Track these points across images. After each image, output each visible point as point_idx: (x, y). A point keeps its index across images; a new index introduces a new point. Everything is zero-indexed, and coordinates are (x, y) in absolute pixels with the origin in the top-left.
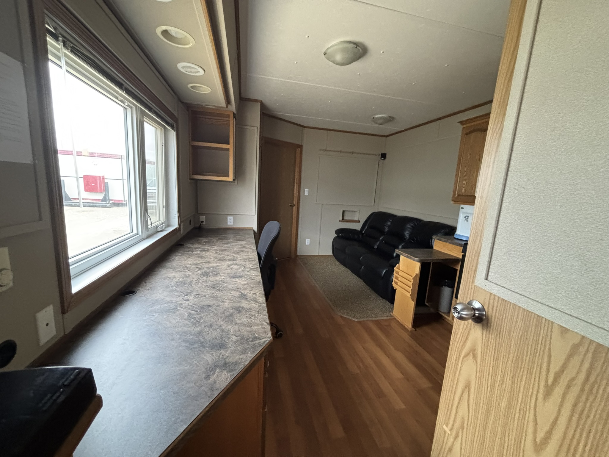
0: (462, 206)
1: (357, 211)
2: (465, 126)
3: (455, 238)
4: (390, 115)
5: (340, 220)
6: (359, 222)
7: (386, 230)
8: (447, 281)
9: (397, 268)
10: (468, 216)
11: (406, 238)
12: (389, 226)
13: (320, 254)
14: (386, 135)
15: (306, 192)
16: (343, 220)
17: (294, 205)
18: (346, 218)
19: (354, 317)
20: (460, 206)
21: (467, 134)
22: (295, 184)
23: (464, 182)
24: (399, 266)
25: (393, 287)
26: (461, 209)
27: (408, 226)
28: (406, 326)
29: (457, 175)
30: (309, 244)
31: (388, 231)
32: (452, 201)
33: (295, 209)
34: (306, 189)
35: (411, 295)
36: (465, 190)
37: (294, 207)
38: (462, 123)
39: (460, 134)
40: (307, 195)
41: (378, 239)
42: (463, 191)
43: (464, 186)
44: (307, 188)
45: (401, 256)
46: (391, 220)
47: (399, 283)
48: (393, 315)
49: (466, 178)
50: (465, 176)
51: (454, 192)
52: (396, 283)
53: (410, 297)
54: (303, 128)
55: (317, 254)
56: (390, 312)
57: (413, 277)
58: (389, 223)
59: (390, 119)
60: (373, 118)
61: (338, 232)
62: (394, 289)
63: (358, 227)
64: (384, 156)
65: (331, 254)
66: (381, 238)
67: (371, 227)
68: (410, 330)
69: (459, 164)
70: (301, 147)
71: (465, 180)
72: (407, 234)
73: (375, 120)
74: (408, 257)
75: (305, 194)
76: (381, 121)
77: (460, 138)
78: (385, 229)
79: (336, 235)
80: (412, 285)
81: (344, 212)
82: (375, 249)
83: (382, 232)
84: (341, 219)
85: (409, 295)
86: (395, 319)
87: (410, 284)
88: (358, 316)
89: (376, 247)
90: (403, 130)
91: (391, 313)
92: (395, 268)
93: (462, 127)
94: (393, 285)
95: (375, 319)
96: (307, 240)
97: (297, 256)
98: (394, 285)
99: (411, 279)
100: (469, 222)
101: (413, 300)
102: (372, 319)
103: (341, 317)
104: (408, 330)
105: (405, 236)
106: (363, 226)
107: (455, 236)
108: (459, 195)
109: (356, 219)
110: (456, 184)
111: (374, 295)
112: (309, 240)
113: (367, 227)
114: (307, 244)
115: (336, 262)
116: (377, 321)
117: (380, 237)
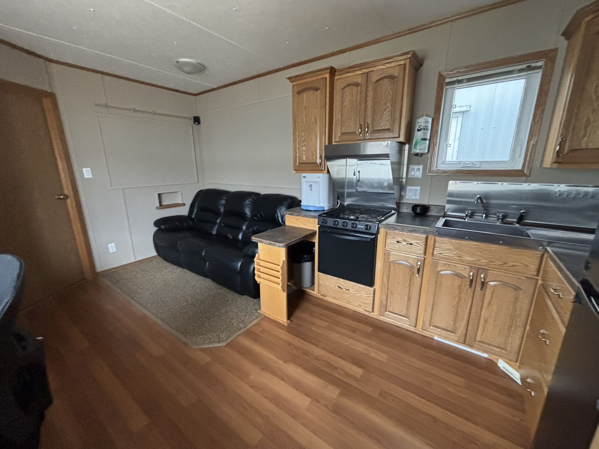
0: (304, 175)
1: (178, 192)
2: (294, 83)
3: (303, 210)
4: (200, 62)
5: (157, 208)
6: (184, 204)
7: (222, 210)
8: (306, 256)
9: (257, 259)
10: (312, 185)
11: (248, 216)
12: (224, 206)
13: (137, 260)
14: (195, 92)
15: (87, 173)
16: (161, 206)
17: (67, 197)
18: (165, 203)
19: (219, 341)
20: (301, 176)
21: (299, 93)
22: (59, 162)
23: (304, 149)
24: (259, 256)
25: (256, 282)
26: (303, 178)
27: (247, 202)
28: (281, 322)
29: (294, 141)
30: (115, 250)
31: (224, 211)
32: (294, 170)
33: (70, 203)
34: (86, 169)
35: (282, 287)
36: (306, 158)
37: (68, 201)
38: (289, 78)
39: (291, 94)
40: (90, 179)
41: (215, 223)
42: (304, 159)
43: (304, 152)
44: (86, 167)
45: (259, 243)
46: (224, 198)
47: (262, 275)
48: (262, 313)
49: (304, 143)
50: (304, 141)
51: (295, 160)
52: (259, 276)
53: (281, 289)
54: (48, 63)
55: (133, 260)
56: (256, 310)
57: (281, 266)
58: (223, 202)
59: (200, 69)
60: (177, 62)
61: (157, 223)
62: (258, 283)
63: (184, 211)
64: (197, 120)
65: (155, 254)
66: (218, 221)
67: (201, 209)
68: (286, 324)
69: (295, 129)
70: (52, 96)
71: (304, 145)
72: (248, 211)
73: (180, 66)
74: (270, 244)
75: (86, 177)
76: (187, 69)
77: (291, 99)
78: (220, 210)
79: (157, 228)
80: (281, 275)
81: (159, 195)
82: (215, 235)
83: (217, 214)
84: (158, 205)
85: (279, 287)
86: (265, 316)
87: (279, 274)
88: (223, 336)
89: (214, 232)
90: (216, 87)
91: (259, 311)
92: (255, 260)
93: (291, 84)
94: (256, 280)
95: (246, 329)
96: (109, 245)
97: (96, 275)
98: (257, 278)
99: (279, 268)
100: (312, 191)
101: (284, 291)
102: (242, 331)
103: (202, 350)
104: (283, 325)
105: (246, 214)
106: (190, 210)
107: (302, 208)
108: (300, 163)
109: (179, 202)
110: (295, 150)
111: (231, 295)
112: (113, 244)
113: (196, 210)
114: (111, 251)
115: (166, 263)
116: (248, 330)
117: (217, 219)
